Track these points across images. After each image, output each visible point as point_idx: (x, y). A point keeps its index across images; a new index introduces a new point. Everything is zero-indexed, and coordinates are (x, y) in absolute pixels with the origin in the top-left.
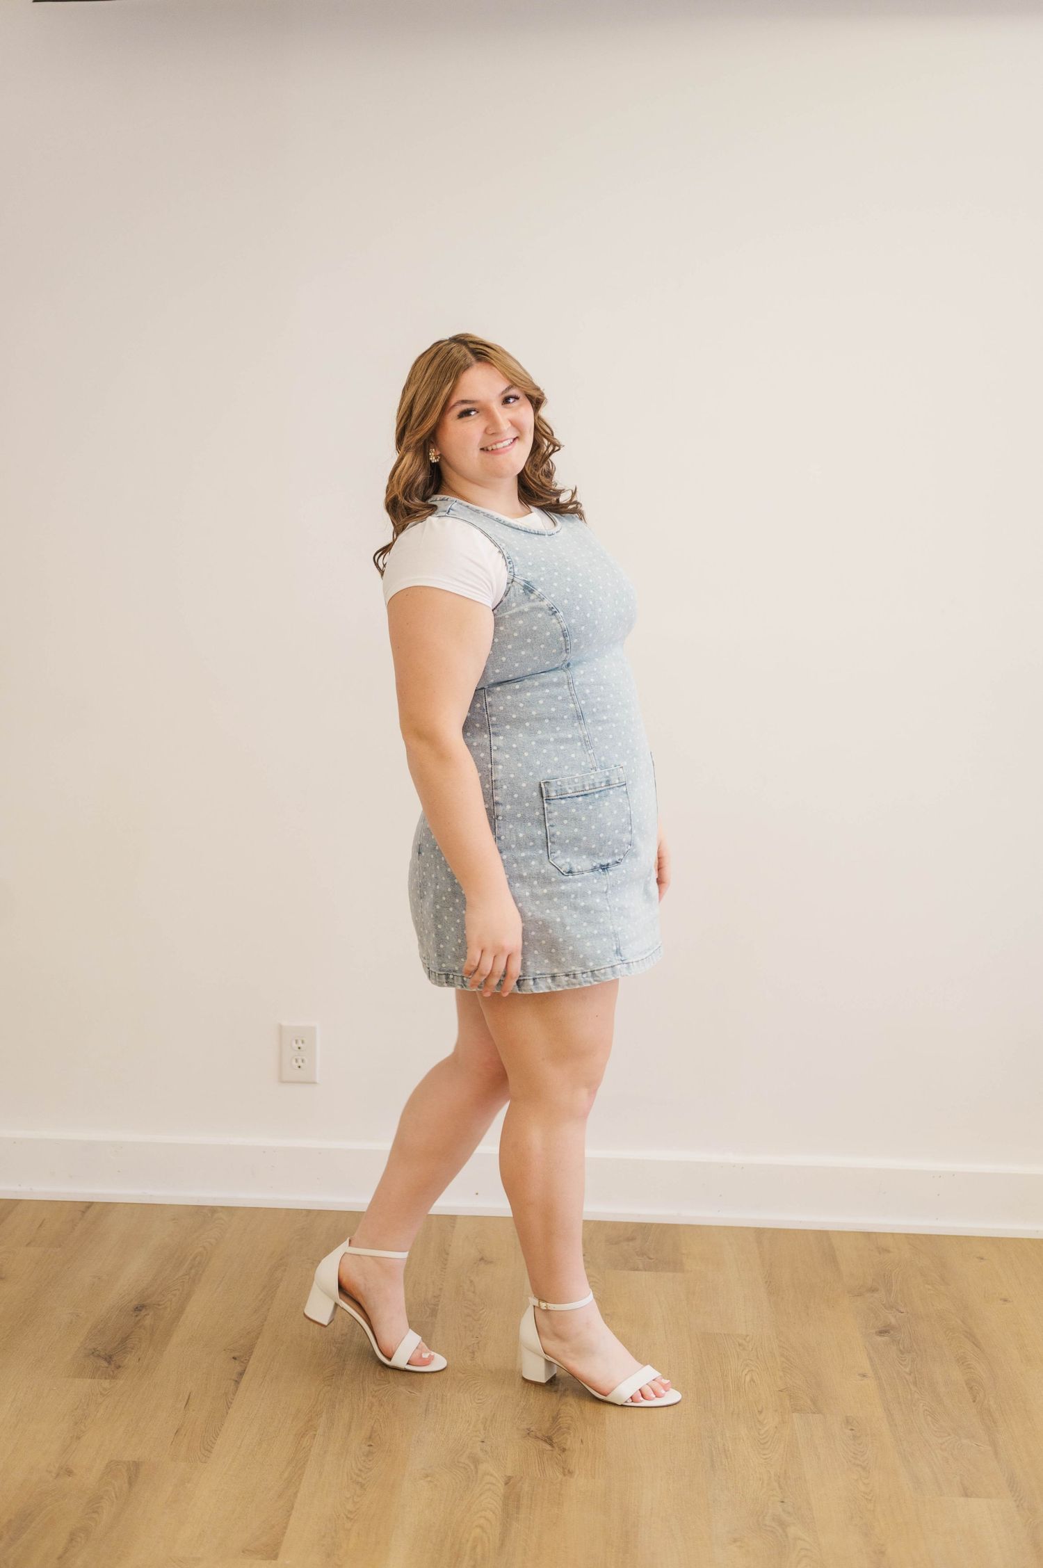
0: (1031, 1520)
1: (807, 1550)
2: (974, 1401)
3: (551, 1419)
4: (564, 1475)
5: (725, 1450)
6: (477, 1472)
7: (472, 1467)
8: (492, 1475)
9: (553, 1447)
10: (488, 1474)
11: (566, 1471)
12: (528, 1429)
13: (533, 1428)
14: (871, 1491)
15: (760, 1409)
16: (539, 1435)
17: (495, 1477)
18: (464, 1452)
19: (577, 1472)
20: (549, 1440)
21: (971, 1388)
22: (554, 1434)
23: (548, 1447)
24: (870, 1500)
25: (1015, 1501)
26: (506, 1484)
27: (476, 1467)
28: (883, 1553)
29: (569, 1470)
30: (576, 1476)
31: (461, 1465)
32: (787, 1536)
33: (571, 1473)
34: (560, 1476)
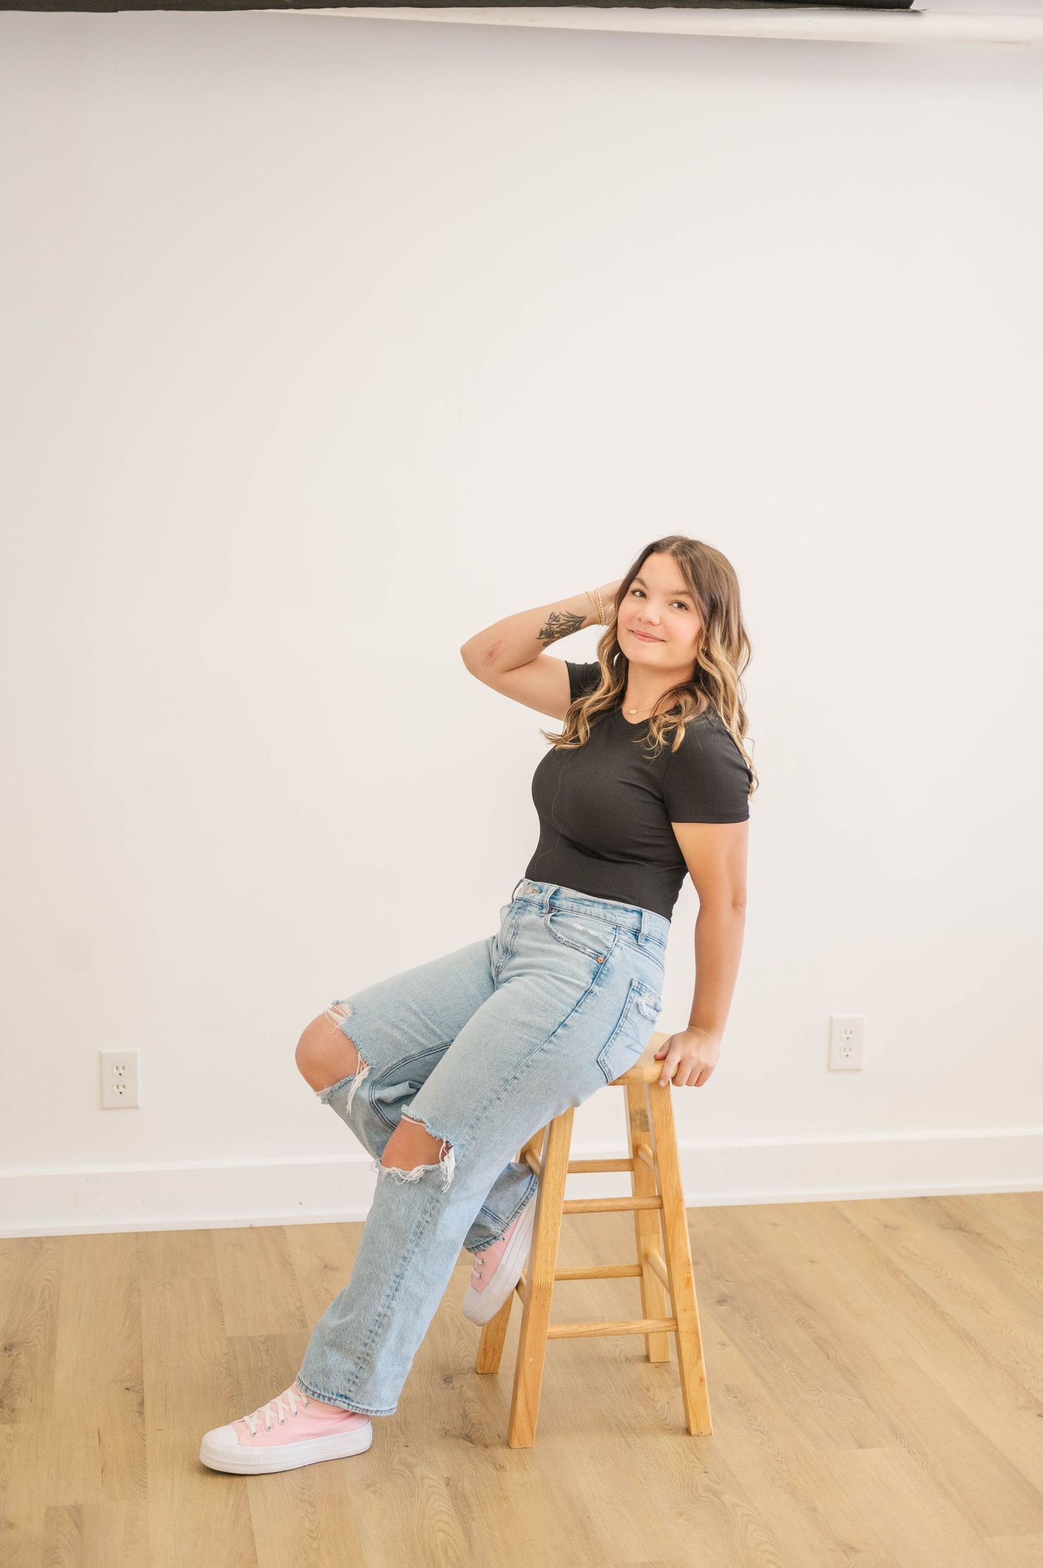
0: (925, 1463)
1: (748, 1515)
2: (829, 1358)
3: (460, 1417)
4: (497, 1470)
5: (631, 1428)
6: (415, 1477)
7: (408, 1473)
8: (430, 1478)
9: (475, 1444)
10: (426, 1478)
11: (499, 1468)
12: (444, 1429)
13: (448, 1428)
14: (778, 1452)
15: (646, 1387)
16: (458, 1434)
17: (433, 1479)
18: (393, 1458)
19: (508, 1467)
20: (467, 1438)
21: (821, 1346)
22: (469, 1432)
23: (470, 1445)
24: (782, 1461)
25: (905, 1447)
26: (447, 1485)
27: (411, 1472)
28: (814, 1509)
29: (499, 1465)
30: (508, 1470)
31: (396, 1472)
32: (723, 1503)
33: (502, 1467)
34: (495, 1472)
